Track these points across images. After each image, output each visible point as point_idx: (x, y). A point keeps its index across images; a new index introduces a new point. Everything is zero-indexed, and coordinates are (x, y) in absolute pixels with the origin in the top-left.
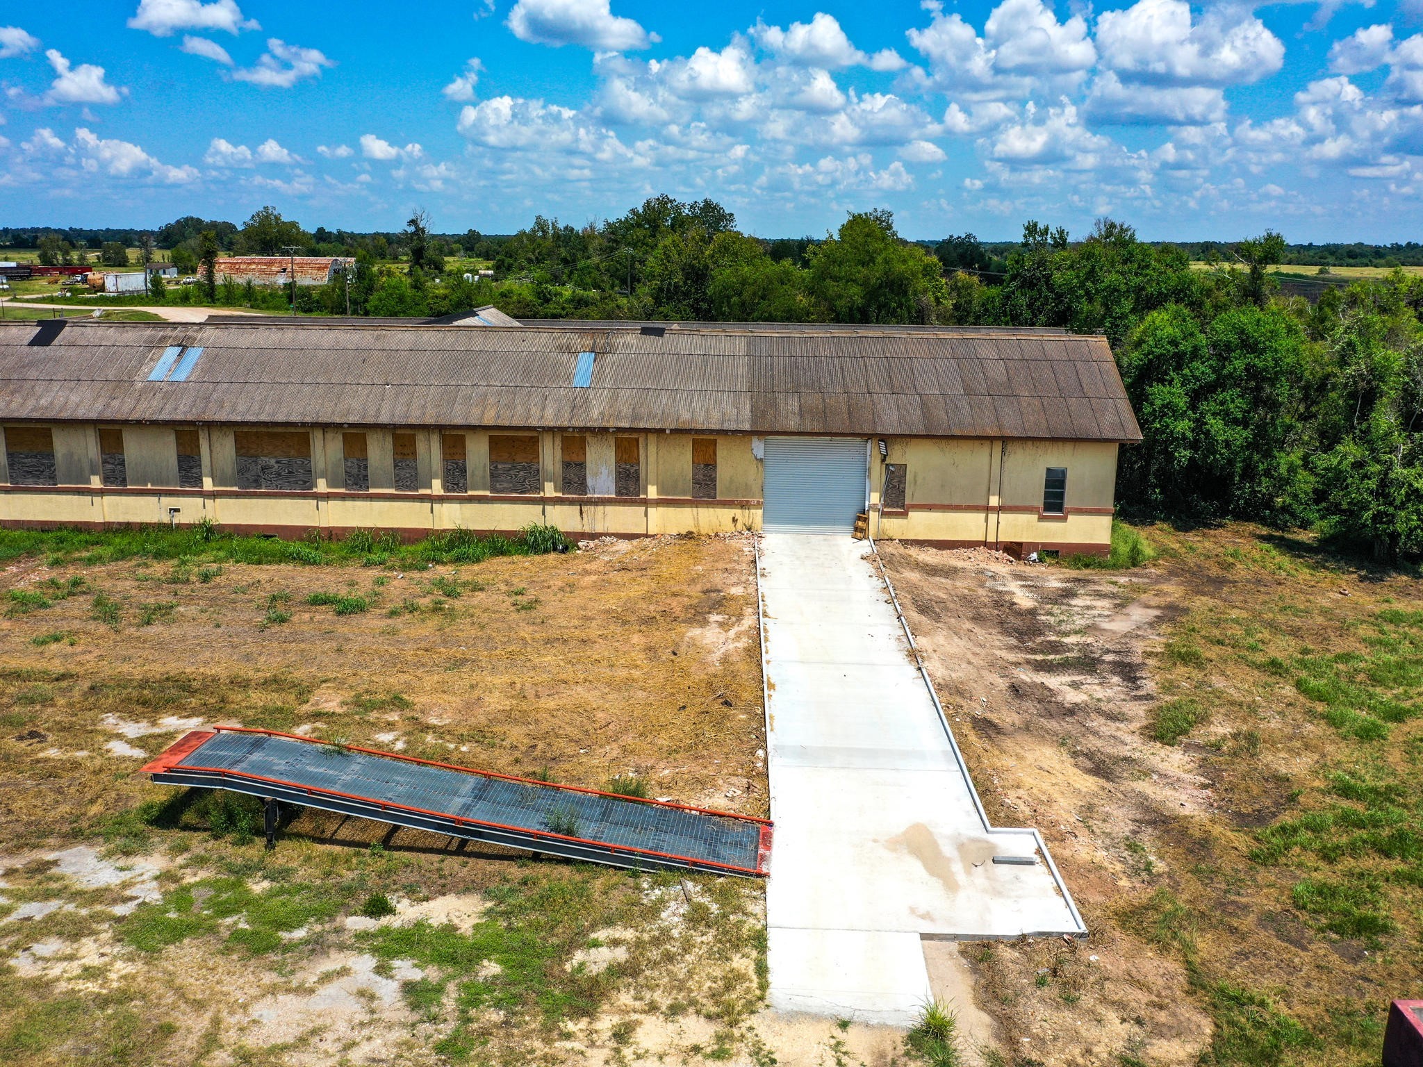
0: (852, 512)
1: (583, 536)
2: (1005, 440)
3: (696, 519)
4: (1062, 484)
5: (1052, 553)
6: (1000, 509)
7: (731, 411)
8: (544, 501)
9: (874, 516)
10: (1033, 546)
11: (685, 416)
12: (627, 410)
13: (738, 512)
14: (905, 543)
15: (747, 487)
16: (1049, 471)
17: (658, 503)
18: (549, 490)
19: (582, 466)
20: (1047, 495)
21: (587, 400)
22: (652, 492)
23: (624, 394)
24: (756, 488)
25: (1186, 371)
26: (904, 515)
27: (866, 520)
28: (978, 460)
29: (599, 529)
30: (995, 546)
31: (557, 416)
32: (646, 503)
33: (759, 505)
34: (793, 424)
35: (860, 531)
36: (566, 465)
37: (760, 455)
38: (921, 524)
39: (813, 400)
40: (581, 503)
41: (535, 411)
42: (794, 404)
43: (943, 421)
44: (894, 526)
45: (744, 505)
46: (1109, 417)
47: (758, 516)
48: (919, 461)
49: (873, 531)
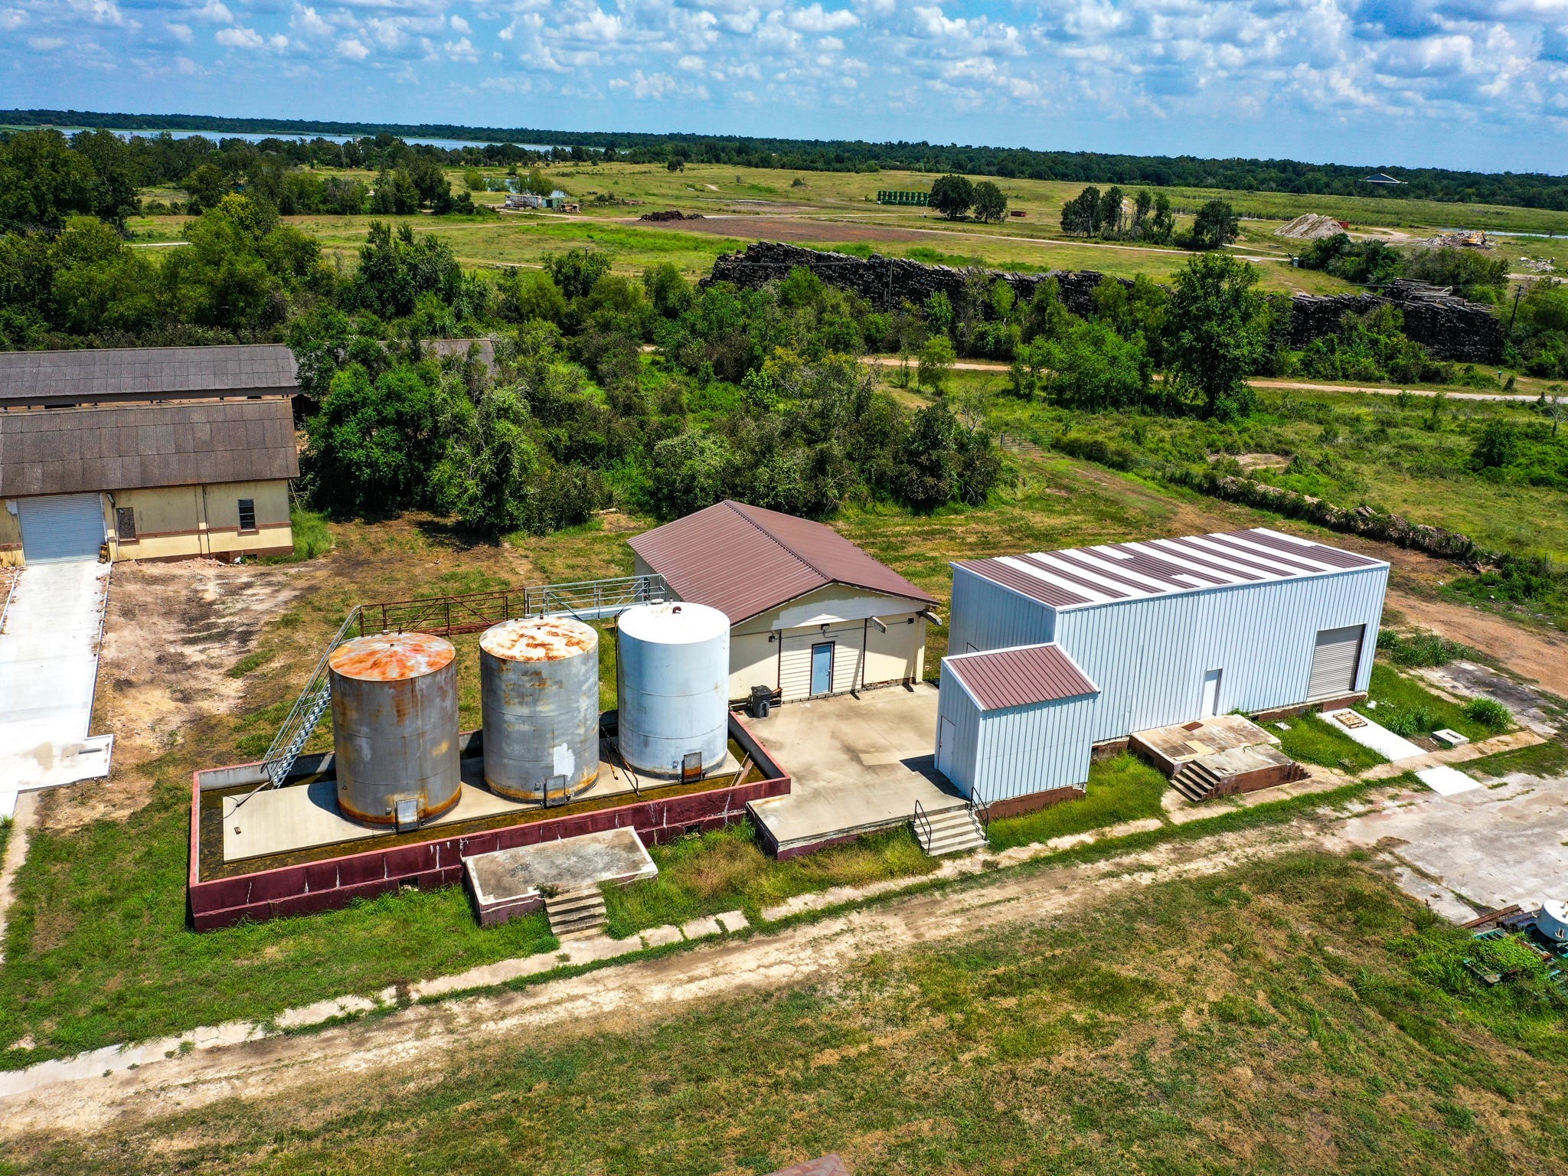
0: (97, 543)
2: (204, 485)
4: (251, 509)
5: (251, 556)
6: (208, 531)
9: (112, 546)
10: (237, 553)
13: (3, 554)
14: (140, 561)
15: (7, 536)
16: (241, 502)
20: (242, 518)
24: (15, 536)
25: (359, 415)
26: (137, 542)
27: (107, 549)
28: (189, 500)
30: (209, 556)
33: (18, 548)
34: (35, 488)
35: (104, 558)
37: (15, 511)
38: (150, 547)
39: (54, 467)
42: (38, 471)
43: (156, 474)
44: (130, 551)
45: (6, 549)
46: (279, 462)
47: (19, 555)
48: (141, 505)
49: (113, 556)
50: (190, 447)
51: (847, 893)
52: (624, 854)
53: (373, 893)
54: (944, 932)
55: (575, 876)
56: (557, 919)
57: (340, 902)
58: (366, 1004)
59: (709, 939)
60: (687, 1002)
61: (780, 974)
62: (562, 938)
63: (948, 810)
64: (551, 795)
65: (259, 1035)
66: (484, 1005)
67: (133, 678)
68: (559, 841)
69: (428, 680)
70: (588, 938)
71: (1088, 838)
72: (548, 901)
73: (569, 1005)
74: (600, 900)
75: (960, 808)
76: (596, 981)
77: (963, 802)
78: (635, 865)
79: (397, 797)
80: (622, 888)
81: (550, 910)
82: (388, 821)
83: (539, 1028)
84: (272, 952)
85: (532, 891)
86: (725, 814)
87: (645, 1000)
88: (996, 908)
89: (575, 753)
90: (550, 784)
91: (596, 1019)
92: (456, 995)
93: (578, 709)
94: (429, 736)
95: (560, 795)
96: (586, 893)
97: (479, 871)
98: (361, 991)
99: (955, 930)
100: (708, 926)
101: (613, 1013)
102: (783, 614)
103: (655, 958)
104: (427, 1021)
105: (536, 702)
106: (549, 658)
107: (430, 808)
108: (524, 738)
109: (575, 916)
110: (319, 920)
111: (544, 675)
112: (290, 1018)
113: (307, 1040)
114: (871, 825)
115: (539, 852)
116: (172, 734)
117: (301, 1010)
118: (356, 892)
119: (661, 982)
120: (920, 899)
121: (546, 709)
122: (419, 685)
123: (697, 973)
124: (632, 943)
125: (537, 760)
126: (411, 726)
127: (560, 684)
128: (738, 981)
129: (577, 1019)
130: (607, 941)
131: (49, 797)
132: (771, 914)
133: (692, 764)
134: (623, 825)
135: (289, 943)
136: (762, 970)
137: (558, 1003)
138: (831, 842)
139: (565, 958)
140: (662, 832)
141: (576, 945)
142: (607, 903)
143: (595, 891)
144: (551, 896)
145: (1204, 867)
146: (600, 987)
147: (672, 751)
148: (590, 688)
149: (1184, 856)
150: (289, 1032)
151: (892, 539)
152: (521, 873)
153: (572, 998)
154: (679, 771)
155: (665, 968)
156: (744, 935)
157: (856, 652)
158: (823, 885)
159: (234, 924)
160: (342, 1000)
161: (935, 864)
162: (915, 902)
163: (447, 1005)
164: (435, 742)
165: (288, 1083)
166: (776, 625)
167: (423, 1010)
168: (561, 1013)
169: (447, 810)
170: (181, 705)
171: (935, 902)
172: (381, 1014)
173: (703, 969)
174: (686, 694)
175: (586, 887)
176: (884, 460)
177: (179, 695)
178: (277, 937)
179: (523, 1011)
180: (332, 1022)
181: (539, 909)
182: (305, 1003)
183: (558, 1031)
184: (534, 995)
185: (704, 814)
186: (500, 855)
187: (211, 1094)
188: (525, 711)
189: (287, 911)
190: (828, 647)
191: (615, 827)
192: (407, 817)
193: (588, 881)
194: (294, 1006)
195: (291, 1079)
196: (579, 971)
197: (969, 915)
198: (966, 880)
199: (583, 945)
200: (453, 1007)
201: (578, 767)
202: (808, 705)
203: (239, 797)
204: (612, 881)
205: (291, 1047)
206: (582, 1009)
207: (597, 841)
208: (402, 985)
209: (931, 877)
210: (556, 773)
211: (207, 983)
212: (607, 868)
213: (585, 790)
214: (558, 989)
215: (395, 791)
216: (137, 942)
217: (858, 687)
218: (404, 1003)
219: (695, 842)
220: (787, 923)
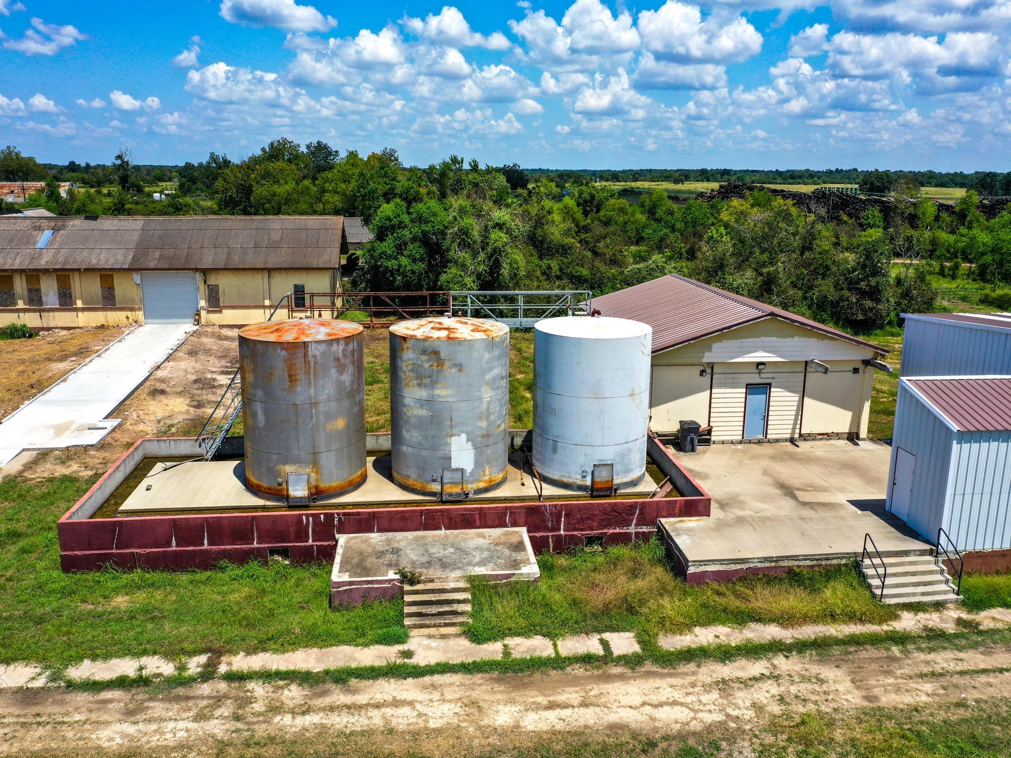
0: (194, 312)
1: (43, 329)
2: (270, 271)
3: (106, 318)
4: (303, 292)
6: (270, 307)
7: (120, 258)
8: (18, 311)
9: (203, 313)
11: (94, 261)
12: (61, 259)
13: (129, 313)
14: (222, 326)
15: (133, 300)
16: (295, 286)
17: (83, 310)
18: (21, 304)
19: (38, 290)
20: (296, 299)
21: (41, 255)
22: (79, 304)
23: (63, 252)
24: (137, 300)
25: (395, 235)
26: (220, 312)
27: (199, 314)
28: (257, 282)
29: (52, 325)
31: (21, 263)
32: (77, 310)
33: (140, 309)
34: (152, 265)
35: (198, 322)
36: (30, 291)
37: (138, 282)
38: (229, 316)
39: (169, 252)
40: (40, 311)
41: (9, 262)
42: (157, 254)
43: (237, 261)
44: (215, 318)
45: (132, 309)
46: (325, 257)
47: (140, 315)
48: (225, 283)
49: (203, 321)
50: (264, 244)
51: (772, 632)
52: (507, 552)
53: (241, 558)
54: (908, 699)
55: (444, 565)
56: (414, 609)
57: (207, 562)
58: (168, 669)
59: (587, 659)
60: (538, 734)
61: (672, 718)
62: (414, 632)
63: (906, 553)
64: (448, 489)
65: (40, 683)
66: (293, 694)
67: (168, 390)
68: (442, 532)
69: (322, 348)
70: (443, 637)
72: (407, 587)
73: (389, 711)
74: (467, 596)
75: (922, 553)
76: (434, 686)
77: (927, 547)
78: (516, 564)
79: (288, 468)
80: (495, 587)
81: (408, 598)
82: (279, 494)
83: (341, 733)
84: (121, 601)
85: (392, 575)
86: (632, 529)
87: (486, 722)
89: (475, 447)
90: (447, 476)
91: (415, 735)
92: (266, 676)
93: (480, 399)
94: (322, 408)
95: (457, 490)
96: (452, 585)
97: (347, 548)
98: (169, 655)
99: (924, 698)
100: (591, 645)
101: (438, 731)
102: (716, 346)
103: (513, 672)
104: (218, 700)
105: (433, 384)
106: (449, 338)
107: (323, 485)
108: (422, 424)
109: (434, 610)
110: (184, 578)
111: (443, 355)
112: (83, 670)
113: (82, 698)
114: (806, 558)
115: (417, 539)
116: (172, 426)
117: (99, 664)
118: (225, 554)
119: (513, 702)
120: (872, 652)
121: (442, 393)
122: (313, 350)
123: (561, 698)
124: (493, 650)
125: (434, 448)
126: (303, 393)
127: (460, 368)
128: (613, 718)
129: (391, 731)
130: (464, 643)
131: (44, 455)
132: (670, 642)
133: (602, 476)
134: (515, 524)
135: (141, 596)
136: (648, 709)
137: (378, 706)
138: (754, 571)
139: (408, 654)
140: (558, 539)
141: (426, 642)
142: (475, 601)
143: (462, 584)
144: (412, 582)
146: (436, 696)
147: (581, 459)
148: (494, 379)
150: (72, 686)
152: (389, 557)
153: (396, 703)
154: (588, 482)
155: (525, 686)
156: (632, 662)
157: (796, 398)
158: (741, 618)
159: (99, 568)
160: (145, 660)
161: (892, 613)
162: (864, 654)
163: (251, 685)
164: (329, 417)
165: (27, 744)
166: (708, 358)
167: (223, 686)
168: (376, 718)
170: (192, 410)
171: (893, 659)
172: (181, 681)
173: (571, 695)
174: (599, 397)
175: (453, 579)
177: (195, 403)
178: (130, 589)
179: (332, 709)
180: (122, 683)
181: (394, 595)
182: (107, 657)
183: (361, 741)
184: (355, 692)
185: (608, 526)
186: (375, 538)
188: (423, 394)
189: (153, 563)
190: (764, 388)
191: (504, 525)
192: (298, 491)
193: (458, 573)
194: (94, 658)
196: (418, 672)
197: (944, 681)
199: (434, 643)
200: (258, 689)
201: (478, 463)
202: (740, 447)
203: (169, 464)
204: (484, 576)
205: (62, 703)
206: (402, 718)
207: (484, 536)
208: (216, 654)
209: (885, 627)
210: (455, 464)
211: (40, 621)
212: (482, 563)
213: (486, 490)
214: (386, 689)
215: (287, 462)
216: (9, 574)
217: (797, 436)
218: (207, 674)
219: (595, 555)
220: (690, 655)
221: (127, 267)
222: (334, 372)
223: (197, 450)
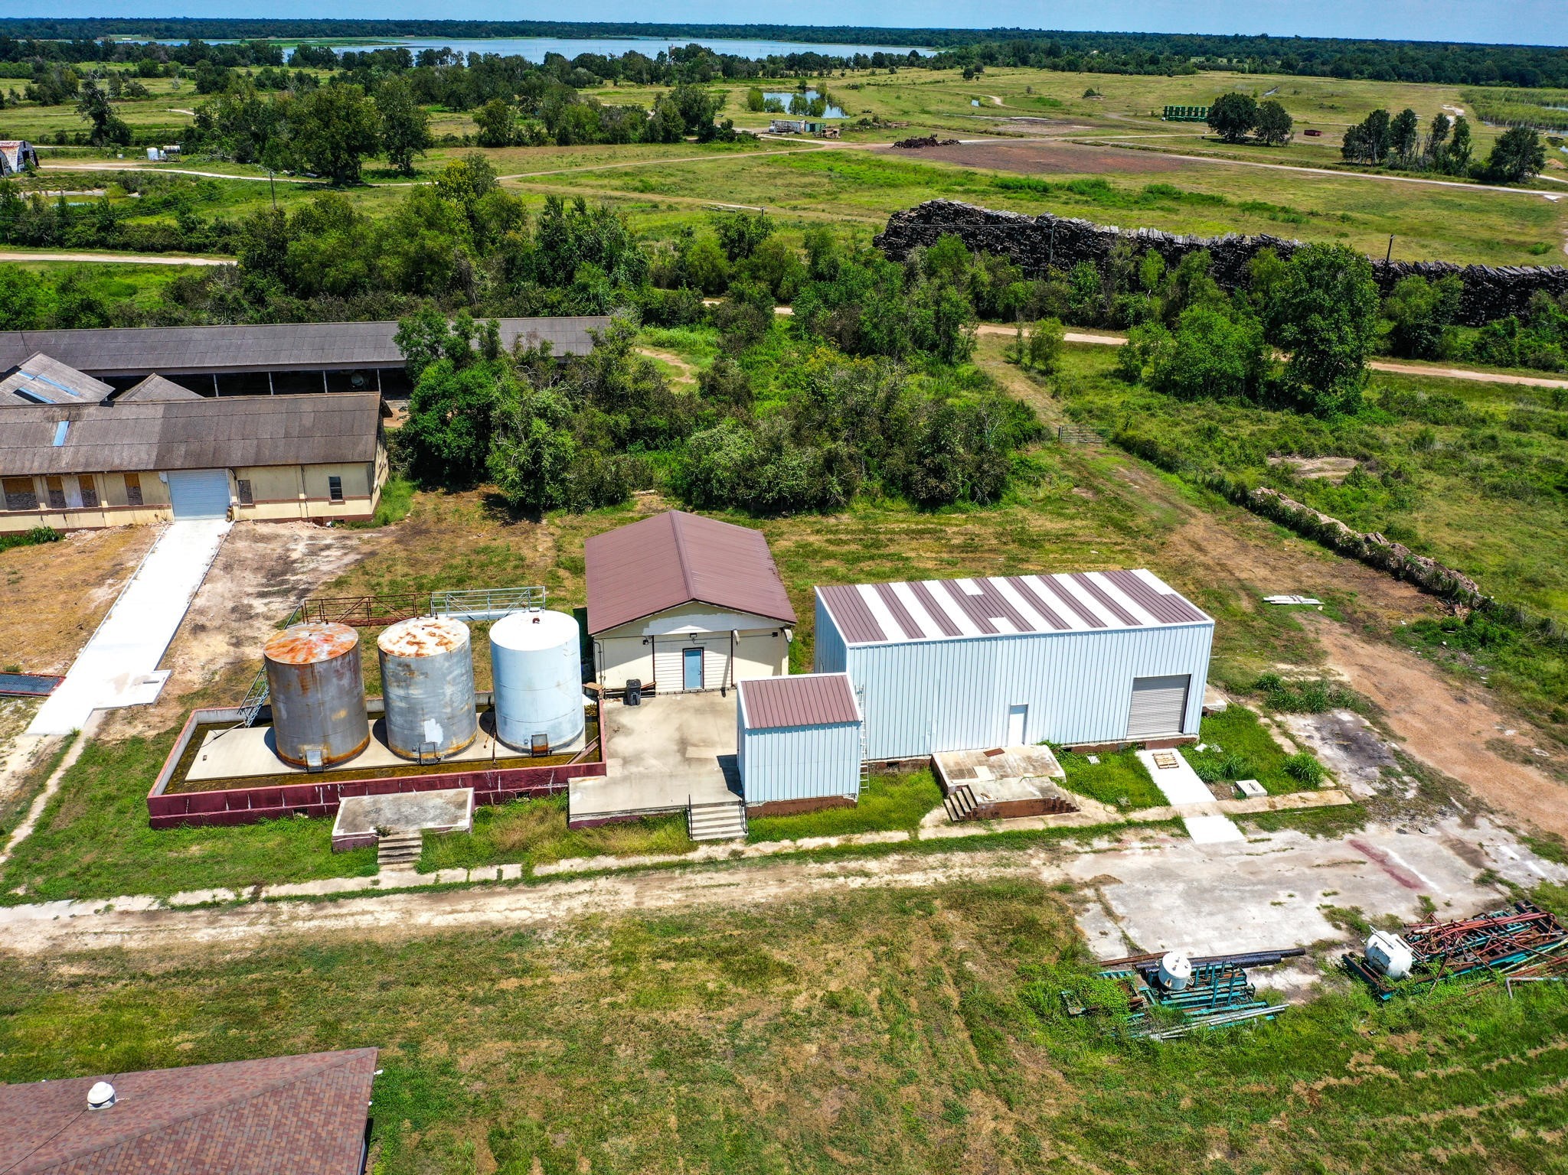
0: (225, 507)
1: (68, 530)
2: (302, 466)
3: (134, 517)
4: (339, 484)
5: (339, 521)
6: (306, 500)
7: (144, 456)
8: (41, 513)
9: (236, 509)
10: (329, 518)
11: (117, 461)
12: (82, 460)
13: (158, 512)
14: (256, 521)
15: (160, 498)
16: (331, 479)
17: (109, 510)
18: (43, 507)
19: (61, 492)
20: (332, 491)
21: (59, 455)
22: (105, 504)
23: (83, 449)
24: (165, 497)
26: (253, 507)
27: (231, 511)
28: (293, 475)
29: (77, 526)
30: (308, 520)
31: (40, 467)
32: (102, 510)
33: (168, 507)
34: (178, 464)
35: (230, 518)
36: (51, 492)
37: (166, 481)
38: (263, 510)
39: (195, 446)
40: (64, 513)
41: (27, 464)
42: (183, 449)
43: (267, 455)
44: (248, 513)
45: (160, 508)
46: (361, 448)
47: (169, 513)
48: (256, 478)
49: (236, 517)
50: (296, 434)
51: (611, 862)
52: (453, 809)
53: (275, 816)
54: (660, 904)
55: (408, 821)
56: (384, 853)
57: (251, 819)
58: (230, 896)
59: (484, 883)
60: (439, 928)
61: (518, 917)
62: (383, 868)
63: (722, 804)
64: (425, 756)
65: (155, 907)
66: (305, 909)
67: (208, 624)
68: (414, 793)
69: (325, 665)
70: (401, 870)
71: (834, 842)
72: (381, 838)
73: (358, 917)
74: (420, 843)
75: (734, 803)
76: (388, 902)
77: (738, 799)
78: (455, 819)
79: (306, 747)
80: (439, 836)
81: (381, 846)
82: (300, 763)
83: (330, 930)
84: (195, 850)
85: (372, 830)
86: (550, 786)
87: (412, 921)
88: (714, 891)
89: (442, 726)
90: (423, 748)
91: (370, 930)
92: (289, 899)
93: (444, 694)
94: (328, 706)
95: (432, 756)
96: (411, 836)
97: (346, 809)
98: (231, 887)
99: (671, 903)
100: (490, 873)
101: (383, 928)
102: (652, 624)
103: (438, 892)
104: (261, 913)
105: (408, 687)
106: (417, 655)
107: (333, 757)
108: (402, 712)
109: (397, 853)
110: (236, 830)
111: (413, 667)
112: (180, 899)
113: (182, 915)
114: (651, 810)
115: (395, 800)
116: (214, 673)
117: (189, 894)
118: (262, 814)
119: (431, 910)
120: (663, 874)
121: (416, 692)
122: (317, 669)
123: (459, 907)
124: (429, 878)
125: (412, 729)
126: (313, 697)
127: (426, 675)
128: (484, 917)
129: (358, 928)
130: (414, 873)
131: (111, 714)
132: (539, 871)
133: (540, 742)
134: (465, 786)
135: (208, 845)
136: (507, 913)
137: (352, 915)
138: (616, 819)
139: (376, 882)
140: (497, 795)
141: (390, 874)
142: (424, 846)
143: (417, 835)
144: (384, 835)
145: (916, 880)
146: (388, 907)
147: (523, 732)
148: (454, 679)
149: (905, 868)
150: (174, 908)
151: (882, 537)
152: (373, 815)
153: (364, 913)
154: (529, 747)
155: (442, 900)
156: (512, 884)
157: (725, 657)
158: (593, 852)
159: (177, 826)
160: (216, 891)
161: (693, 847)
162: (656, 876)
163: (280, 905)
164: (333, 710)
165: (156, 942)
166: (647, 632)
167: (264, 906)
168: (350, 922)
169: (348, 759)
170: (232, 649)
171: (672, 879)
172: (238, 903)
173: (466, 905)
174: (531, 688)
175: (412, 832)
176: (897, 459)
177: (234, 640)
178: (200, 839)
179: (326, 917)
180: (203, 905)
181: (372, 843)
182: (192, 890)
183: (340, 934)
184: (340, 907)
185: (533, 784)
186: (366, 799)
187: (108, 942)
188: (401, 692)
189: (214, 821)
190: (698, 651)
191: (458, 787)
192: (315, 762)
193: (415, 827)
194: (185, 890)
195: (159, 940)
196: (380, 894)
197: (690, 893)
198: (710, 863)
199: (394, 874)
200: (284, 906)
201: (446, 737)
202: (679, 697)
203: (219, 732)
204: (431, 830)
205: (171, 918)
206: (365, 921)
207: (441, 796)
208: (259, 885)
209: (683, 857)
210: (428, 740)
211: (144, 866)
212: (433, 819)
213: (455, 754)
214: (359, 904)
215: (305, 742)
216: (115, 831)
217: (728, 685)
218: (254, 898)
219: (526, 805)
220: (548, 879)
221: (151, 467)
222: (335, 680)
223: (239, 717)
